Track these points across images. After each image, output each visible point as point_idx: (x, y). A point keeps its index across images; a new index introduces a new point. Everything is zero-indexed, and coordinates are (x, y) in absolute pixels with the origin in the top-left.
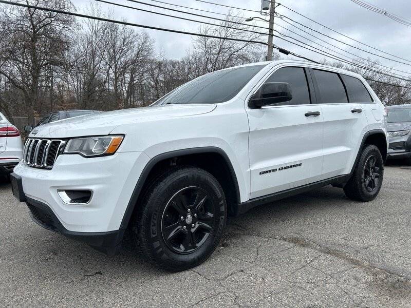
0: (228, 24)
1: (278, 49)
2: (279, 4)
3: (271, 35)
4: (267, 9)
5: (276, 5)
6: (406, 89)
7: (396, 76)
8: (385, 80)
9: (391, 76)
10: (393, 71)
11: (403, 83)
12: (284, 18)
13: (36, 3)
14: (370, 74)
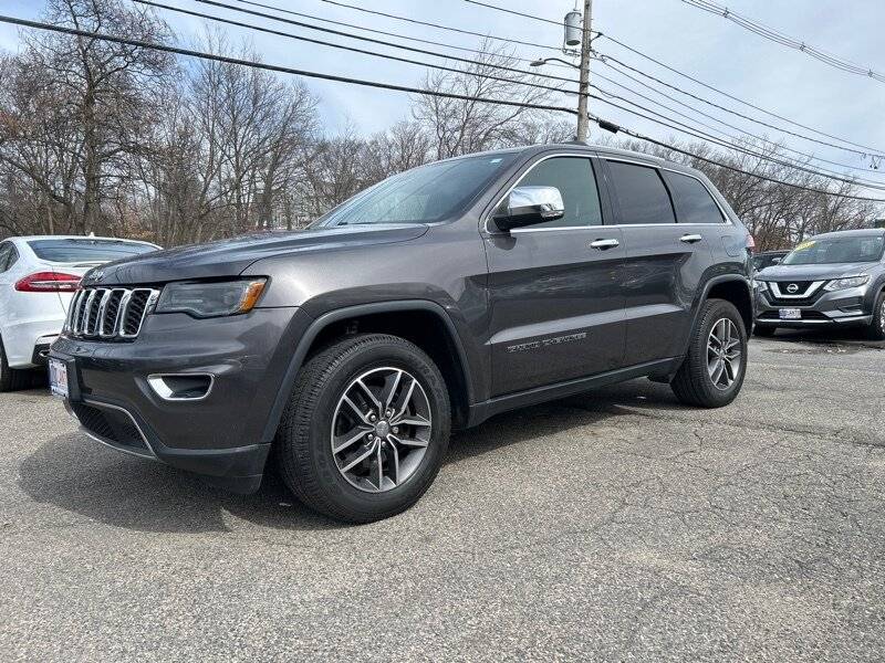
0: (483, 69)
1: (597, 121)
2: (600, 34)
3: (583, 95)
4: (576, 43)
5: (593, 35)
6: (840, 198)
7: (820, 171)
8: (797, 180)
9: (810, 172)
10: (814, 162)
11: (834, 187)
12: (609, 61)
13: (96, 26)
14: (766, 169)
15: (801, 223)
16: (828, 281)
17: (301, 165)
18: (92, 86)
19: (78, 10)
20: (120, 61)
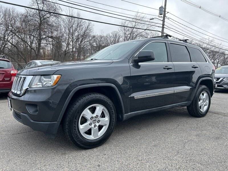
0: (136, 20)
2: (168, 12)
3: (163, 28)
4: (162, 14)
5: (166, 13)
7: (223, 48)
9: (220, 48)
10: (221, 46)
12: (170, 19)
13: (43, 6)
14: (209, 47)
15: (218, 61)
16: (224, 78)
17: (88, 41)
18: (41, 21)
19: (39, 2)
20: (48, 15)
